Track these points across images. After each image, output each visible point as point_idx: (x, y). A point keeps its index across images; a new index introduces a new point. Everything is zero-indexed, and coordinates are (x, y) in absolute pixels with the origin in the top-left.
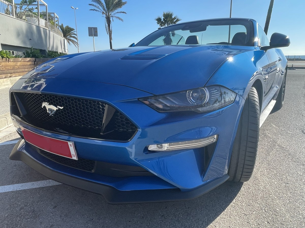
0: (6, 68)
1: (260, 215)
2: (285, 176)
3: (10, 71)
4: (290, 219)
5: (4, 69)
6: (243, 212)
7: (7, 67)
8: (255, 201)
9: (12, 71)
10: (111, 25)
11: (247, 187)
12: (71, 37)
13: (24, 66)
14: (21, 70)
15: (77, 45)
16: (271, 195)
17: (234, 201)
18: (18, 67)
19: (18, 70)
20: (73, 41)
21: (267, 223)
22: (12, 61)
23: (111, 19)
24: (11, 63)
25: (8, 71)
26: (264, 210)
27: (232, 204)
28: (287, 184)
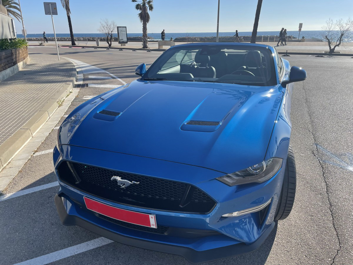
1: (299, 250)
2: (308, 209)
4: (321, 251)
6: (285, 249)
8: (291, 237)
11: (282, 224)
12: (10, 7)
15: (20, 18)
16: (302, 230)
17: (276, 239)
20: (14, 13)
21: (305, 257)
26: (301, 245)
27: (275, 242)
28: (312, 216)
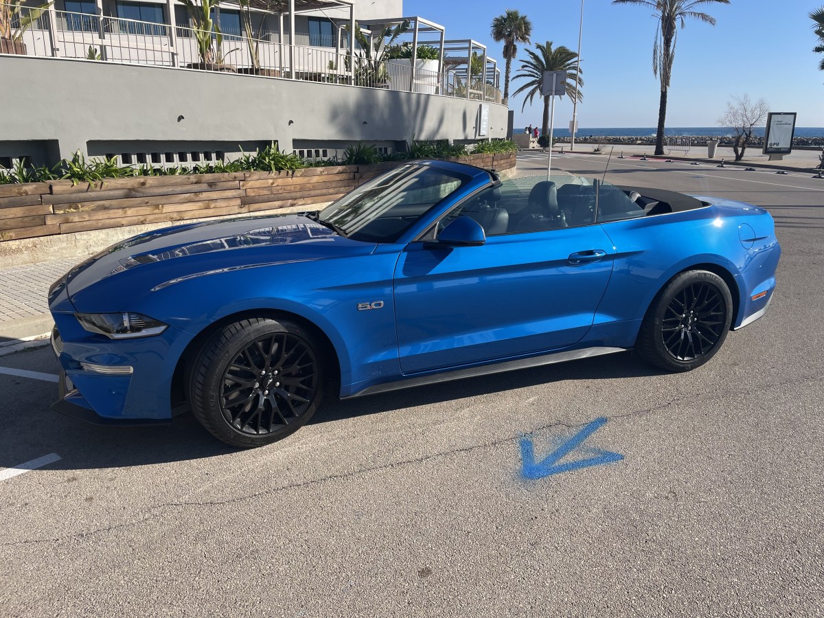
0: (284, 190)
3: (293, 195)
5: (280, 191)
7: (289, 188)
9: (298, 194)
10: (673, 40)
13: (328, 183)
14: (318, 192)
18: (314, 187)
19: (313, 193)
22: (299, 175)
23: (677, 23)
24: (298, 180)
25: (288, 195)
